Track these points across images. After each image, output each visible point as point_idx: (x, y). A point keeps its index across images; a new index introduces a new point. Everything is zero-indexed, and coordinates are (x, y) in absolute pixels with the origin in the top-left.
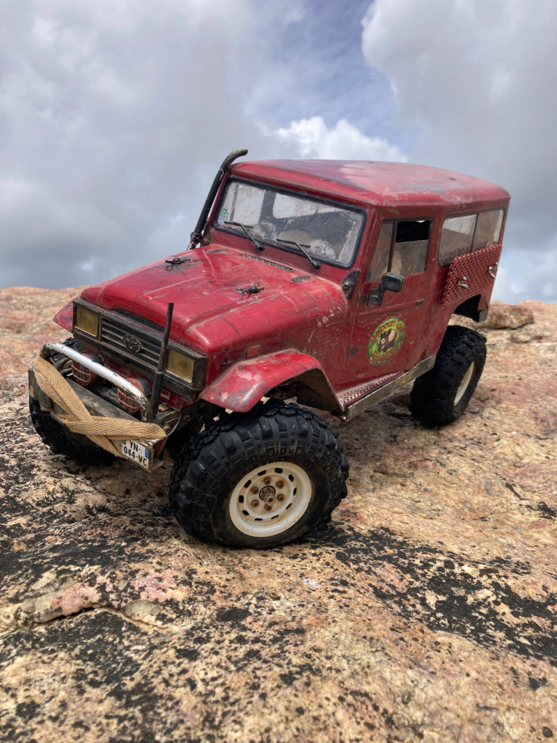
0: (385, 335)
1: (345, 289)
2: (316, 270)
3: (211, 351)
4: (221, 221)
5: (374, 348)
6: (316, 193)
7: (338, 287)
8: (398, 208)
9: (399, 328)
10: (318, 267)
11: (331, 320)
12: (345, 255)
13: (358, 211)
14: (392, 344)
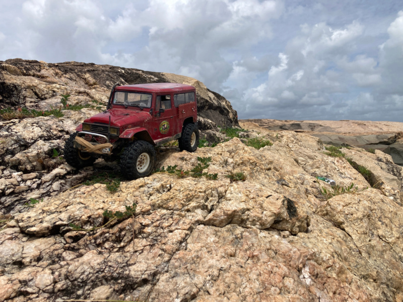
0: (164, 126)
1: (150, 113)
2: (142, 110)
3: (120, 126)
4: (115, 102)
5: (161, 129)
6: (139, 91)
7: (149, 113)
8: (160, 93)
9: (167, 124)
10: (142, 109)
11: (148, 120)
12: (149, 105)
13: (150, 94)
14: (166, 128)
